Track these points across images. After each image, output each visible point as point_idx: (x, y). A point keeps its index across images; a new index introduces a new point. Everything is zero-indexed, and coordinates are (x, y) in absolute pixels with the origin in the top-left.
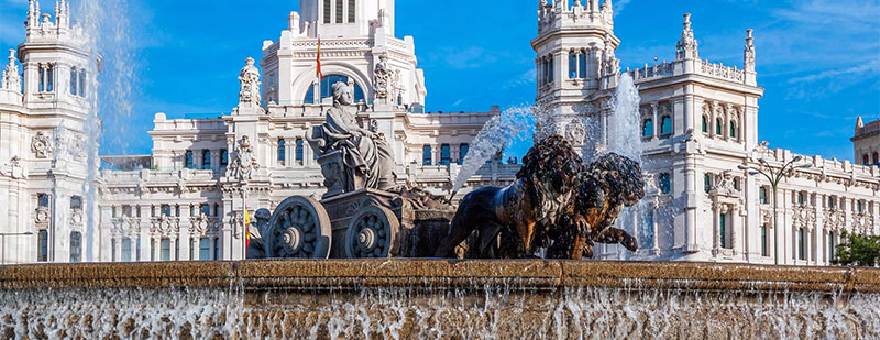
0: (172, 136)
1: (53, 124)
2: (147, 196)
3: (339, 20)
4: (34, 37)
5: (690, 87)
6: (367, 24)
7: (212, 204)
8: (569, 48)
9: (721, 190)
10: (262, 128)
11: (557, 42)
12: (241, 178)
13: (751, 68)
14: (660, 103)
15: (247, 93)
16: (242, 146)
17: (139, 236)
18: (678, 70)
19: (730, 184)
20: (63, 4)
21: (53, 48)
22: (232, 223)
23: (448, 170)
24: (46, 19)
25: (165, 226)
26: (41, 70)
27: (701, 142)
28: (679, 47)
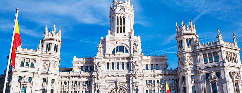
0: (78, 63)
1: (49, 59)
2: (71, 79)
3: (121, 32)
4: (46, 37)
5: (222, 48)
6: (128, 33)
7: (89, 81)
8: (186, 38)
9: (234, 77)
10: (103, 60)
11: (183, 37)
12: (98, 74)
13: (236, 43)
14: (214, 52)
15: (99, 51)
16: (98, 65)
17: (68, 90)
18: (218, 44)
19: (236, 75)
20: (54, 29)
21: (51, 39)
22: (94, 87)
23: (154, 71)
24: (50, 32)
25: (75, 88)
26: (47, 45)
27: (227, 63)
28: (217, 38)
